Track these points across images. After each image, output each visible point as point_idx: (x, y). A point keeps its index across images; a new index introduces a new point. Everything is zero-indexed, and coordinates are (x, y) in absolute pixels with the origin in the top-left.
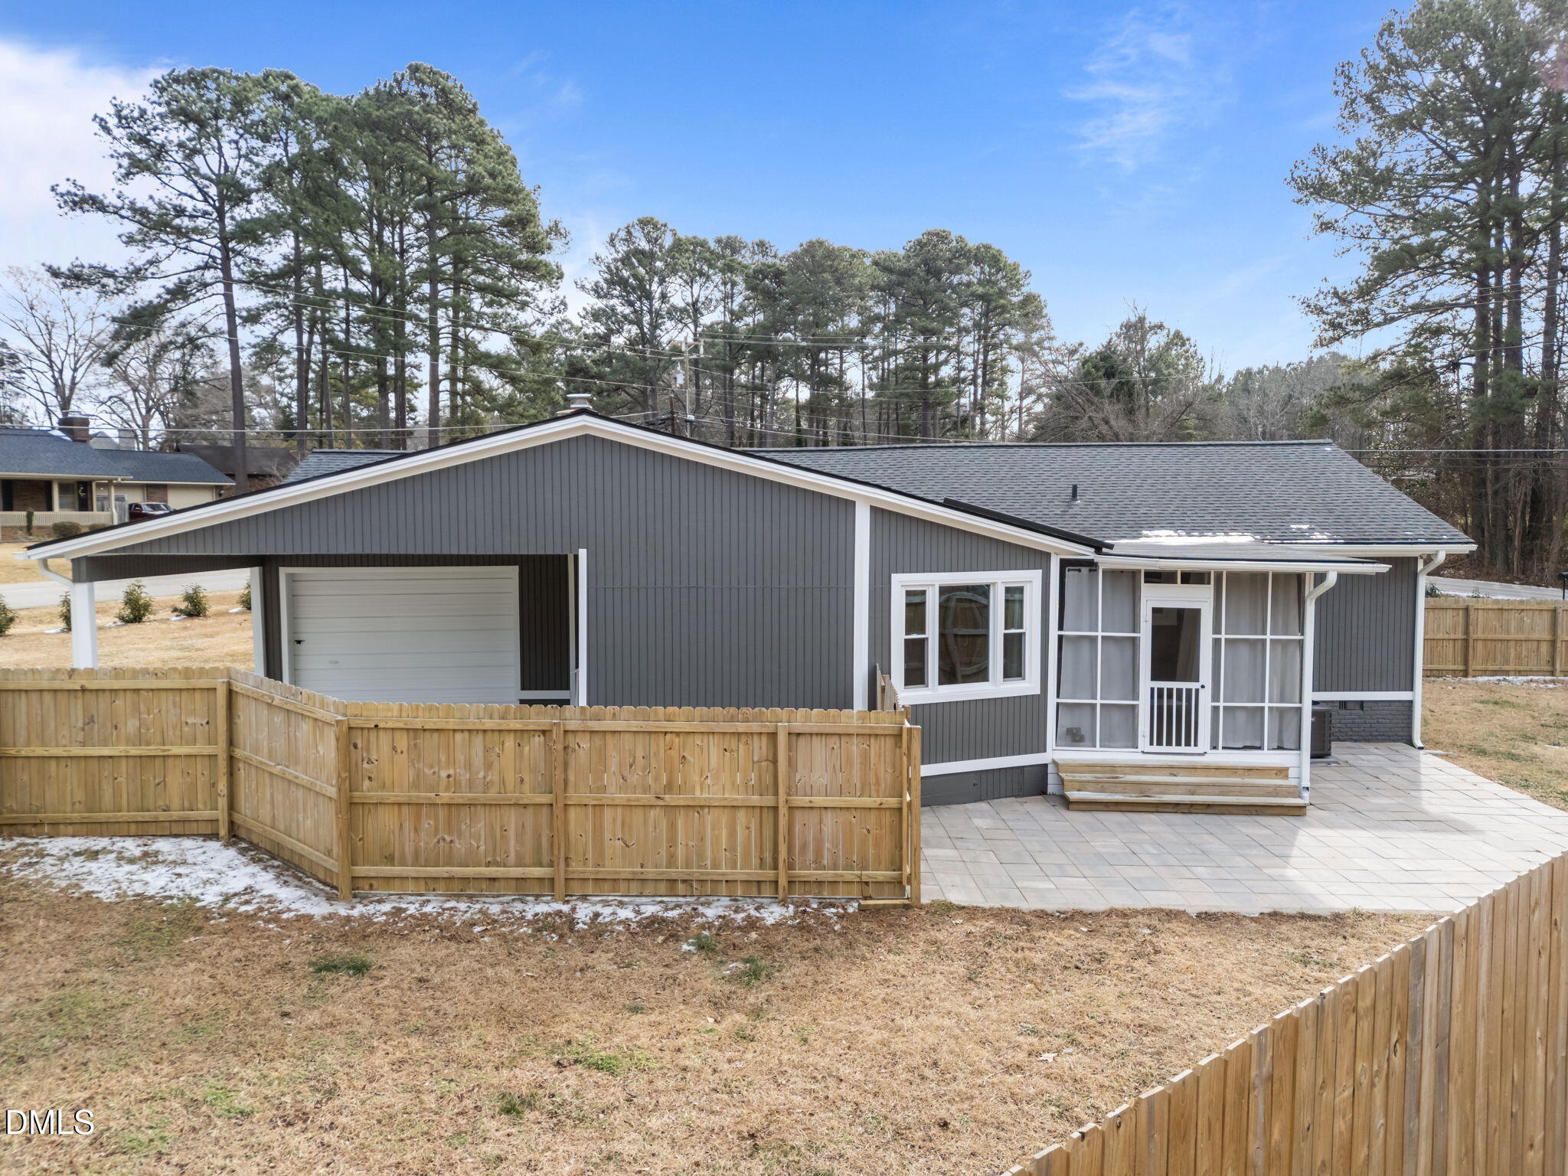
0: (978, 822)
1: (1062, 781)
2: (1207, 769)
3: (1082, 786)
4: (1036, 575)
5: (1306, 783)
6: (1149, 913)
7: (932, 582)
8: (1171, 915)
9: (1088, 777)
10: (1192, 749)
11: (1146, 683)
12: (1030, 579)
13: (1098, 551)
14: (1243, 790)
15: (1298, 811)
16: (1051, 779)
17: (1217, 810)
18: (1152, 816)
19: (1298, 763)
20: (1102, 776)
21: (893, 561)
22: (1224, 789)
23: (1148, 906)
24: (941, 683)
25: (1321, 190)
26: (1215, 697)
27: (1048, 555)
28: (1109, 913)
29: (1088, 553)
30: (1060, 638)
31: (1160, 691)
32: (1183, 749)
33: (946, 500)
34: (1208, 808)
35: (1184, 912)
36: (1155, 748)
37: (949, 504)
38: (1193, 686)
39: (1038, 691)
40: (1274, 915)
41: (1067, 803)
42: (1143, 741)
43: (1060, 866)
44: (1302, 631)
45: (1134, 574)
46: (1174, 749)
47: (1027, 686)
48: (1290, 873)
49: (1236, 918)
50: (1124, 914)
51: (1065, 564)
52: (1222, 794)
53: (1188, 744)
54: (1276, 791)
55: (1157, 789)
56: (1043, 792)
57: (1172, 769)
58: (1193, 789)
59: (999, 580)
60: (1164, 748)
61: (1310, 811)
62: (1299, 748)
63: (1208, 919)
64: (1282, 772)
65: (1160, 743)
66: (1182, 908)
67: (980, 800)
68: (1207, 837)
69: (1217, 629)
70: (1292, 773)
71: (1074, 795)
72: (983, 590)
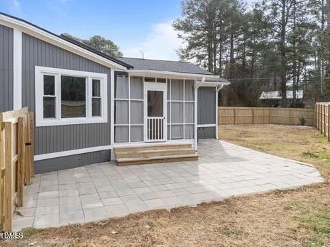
0: (77, 175)
1: (116, 155)
2: (167, 146)
3: (123, 156)
4: (105, 76)
5: (196, 149)
6: (148, 214)
7: (58, 73)
8: (159, 213)
9: (126, 153)
10: (161, 140)
11: (146, 117)
12: (103, 77)
13: (128, 69)
14: (178, 152)
15: (195, 158)
16: (112, 155)
17: (171, 160)
18: (149, 165)
19: (193, 142)
20: (130, 152)
21: (36, 60)
22: (172, 153)
23: (148, 210)
24: (62, 117)
25: (178, 28)
26: (168, 122)
27: (110, 69)
28: (128, 218)
29: (124, 69)
30: (115, 101)
31: (151, 120)
32: (159, 140)
33: (62, 35)
34: (168, 160)
35: (165, 210)
36: (150, 141)
37: (63, 37)
38: (161, 118)
39: (106, 121)
40: (203, 204)
41: (117, 163)
42: (146, 139)
43: (108, 192)
44: (194, 100)
45: (141, 78)
46: (156, 140)
47: (102, 119)
48: (201, 182)
49: (187, 209)
50: (137, 217)
51: (116, 73)
52: (172, 155)
53: (160, 138)
54: (188, 152)
55: (150, 155)
56: (110, 160)
57: (155, 147)
58: (162, 154)
59: (90, 76)
60: (152, 140)
61: (199, 158)
62: (194, 138)
63: (176, 211)
64: (189, 146)
65: (151, 139)
66: (164, 208)
67: (82, 166)
68: (169, 171)
69: (168, 99)
70: (192, 146)
71: (120, 160)
72: (83, 80)
